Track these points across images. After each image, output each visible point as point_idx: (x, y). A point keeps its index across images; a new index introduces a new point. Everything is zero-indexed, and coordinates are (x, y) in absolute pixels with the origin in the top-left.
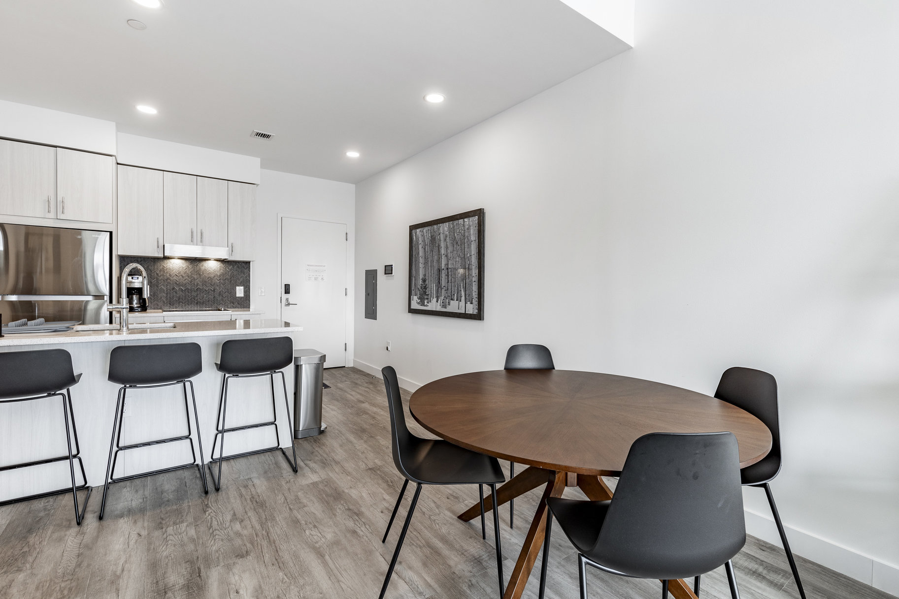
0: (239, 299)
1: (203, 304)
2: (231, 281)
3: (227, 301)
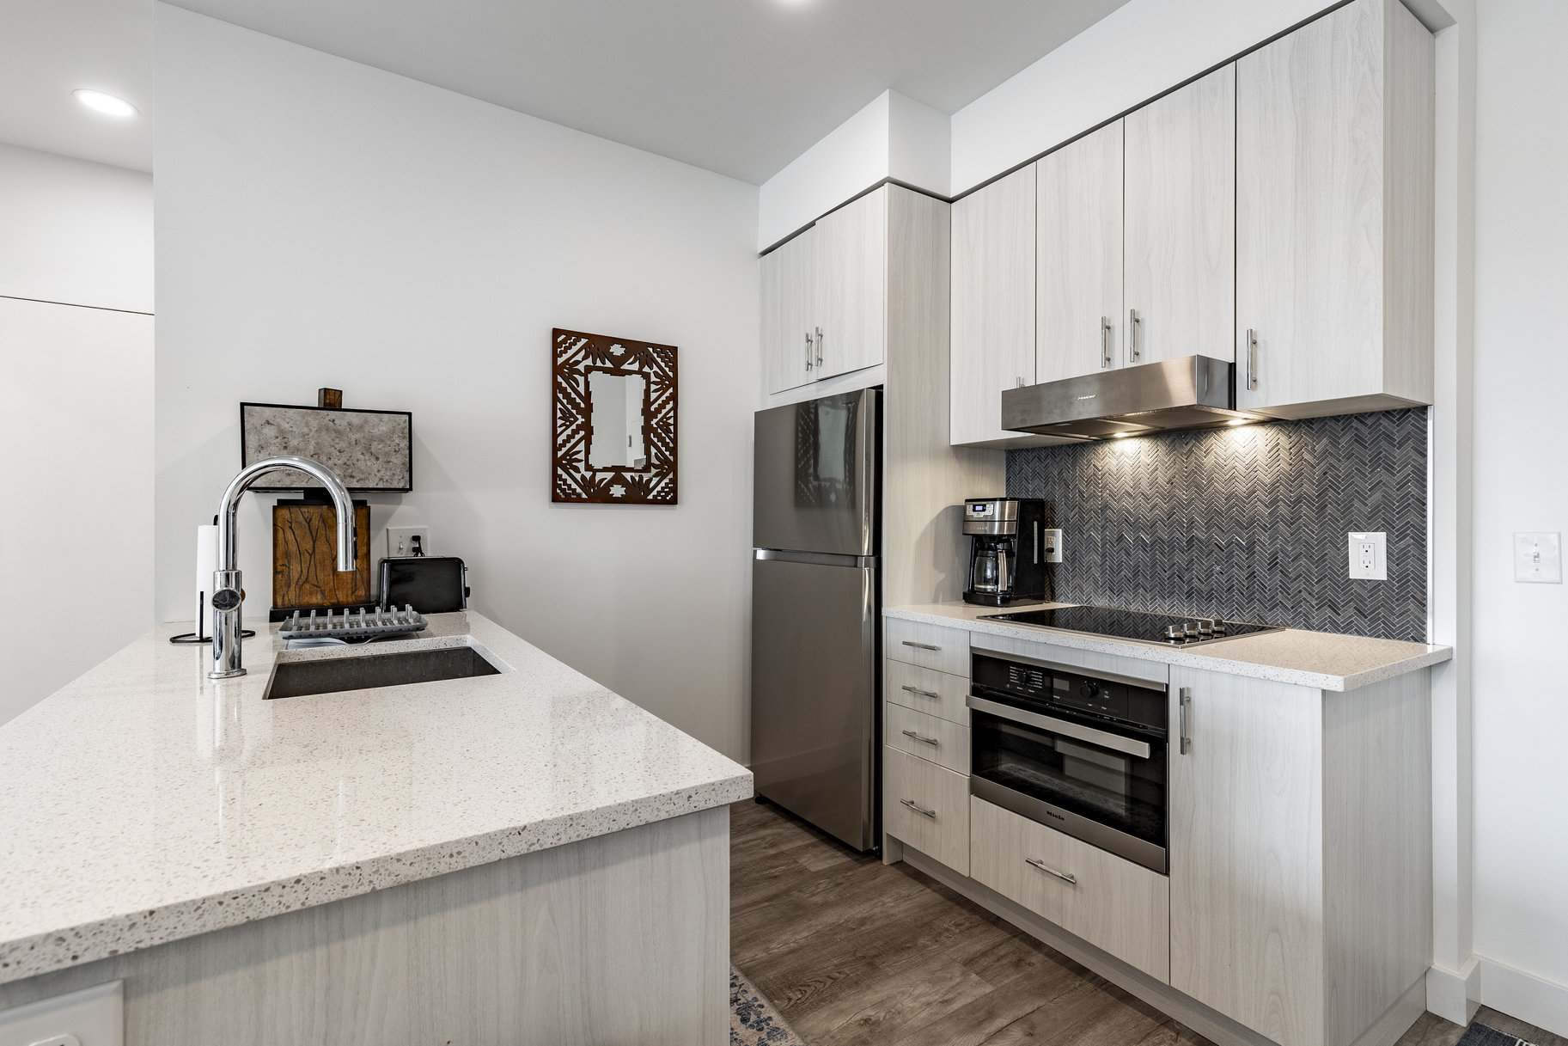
0: (1365, 594)
1: (1209, 599)
2: (1323, 508)
3: (1304, 594)
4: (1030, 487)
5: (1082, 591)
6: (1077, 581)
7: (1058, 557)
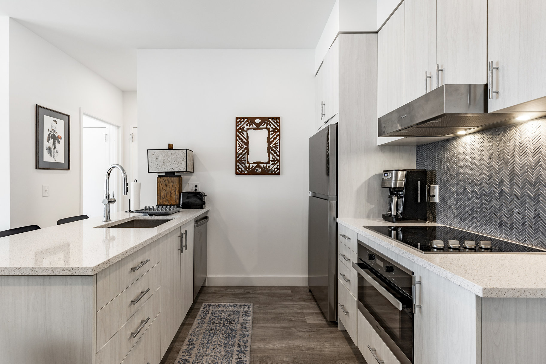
4: (426, 164)
5: (447, 218)
6: (445, 213)
7: (437, 200)
